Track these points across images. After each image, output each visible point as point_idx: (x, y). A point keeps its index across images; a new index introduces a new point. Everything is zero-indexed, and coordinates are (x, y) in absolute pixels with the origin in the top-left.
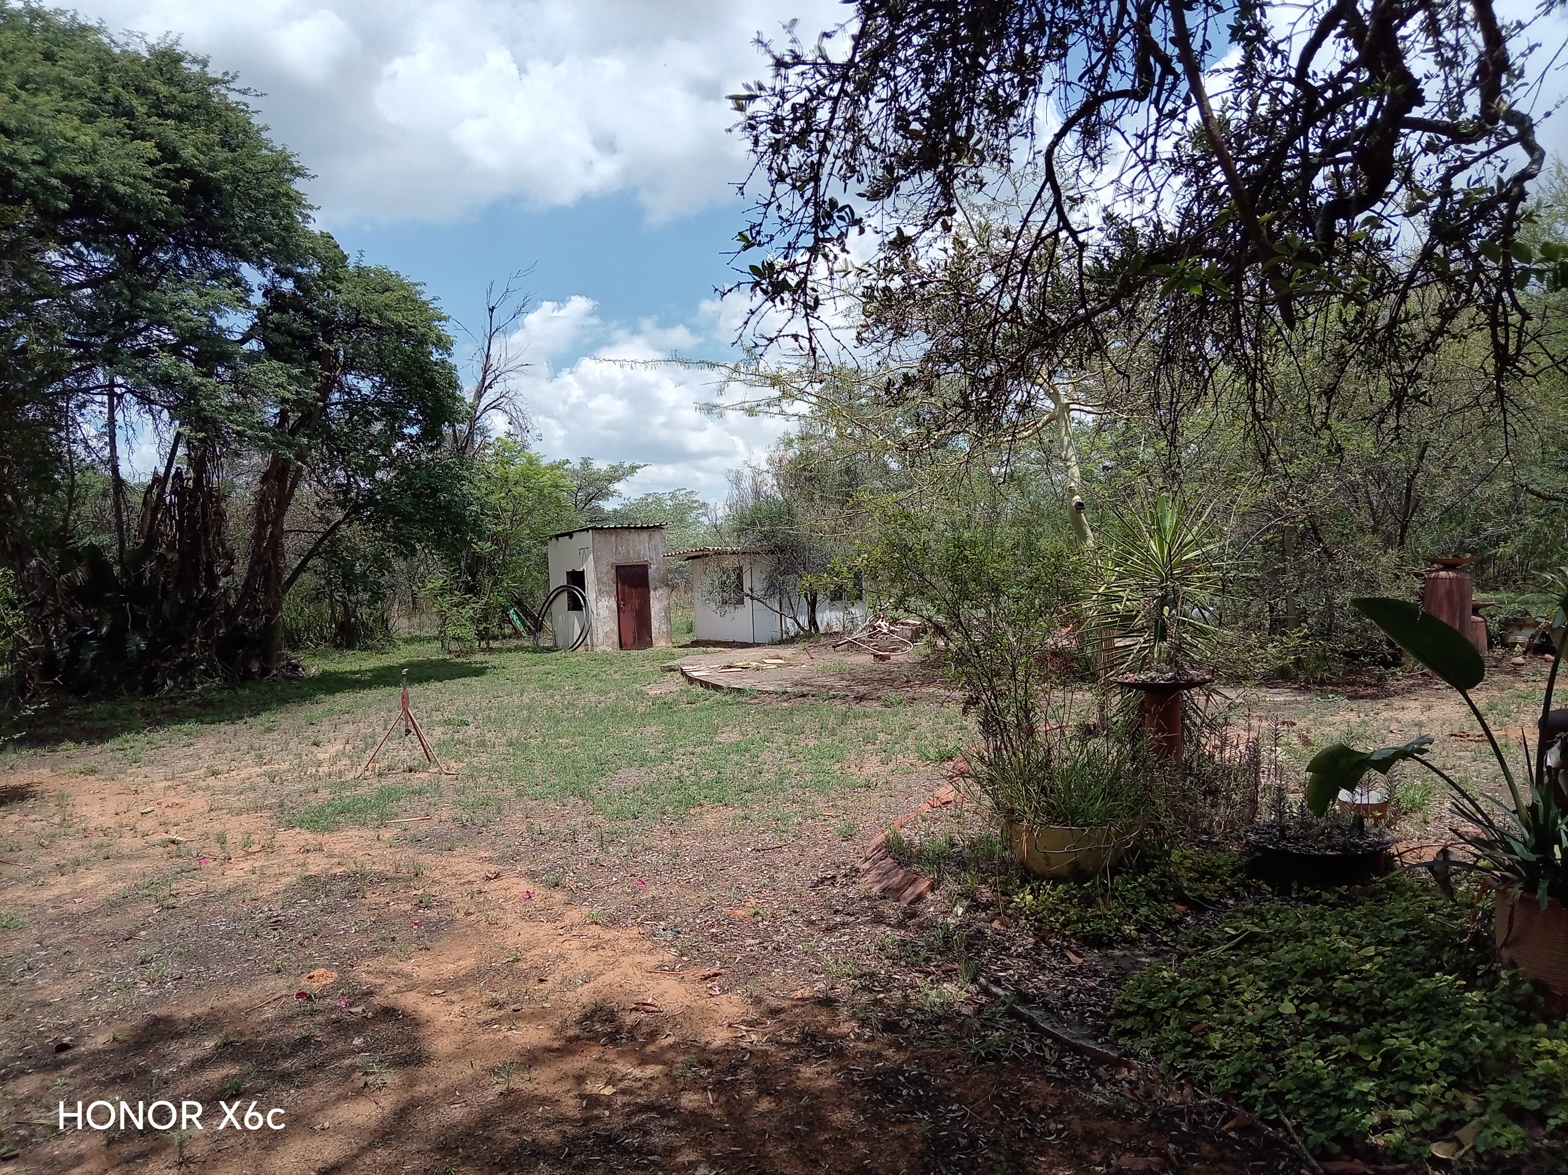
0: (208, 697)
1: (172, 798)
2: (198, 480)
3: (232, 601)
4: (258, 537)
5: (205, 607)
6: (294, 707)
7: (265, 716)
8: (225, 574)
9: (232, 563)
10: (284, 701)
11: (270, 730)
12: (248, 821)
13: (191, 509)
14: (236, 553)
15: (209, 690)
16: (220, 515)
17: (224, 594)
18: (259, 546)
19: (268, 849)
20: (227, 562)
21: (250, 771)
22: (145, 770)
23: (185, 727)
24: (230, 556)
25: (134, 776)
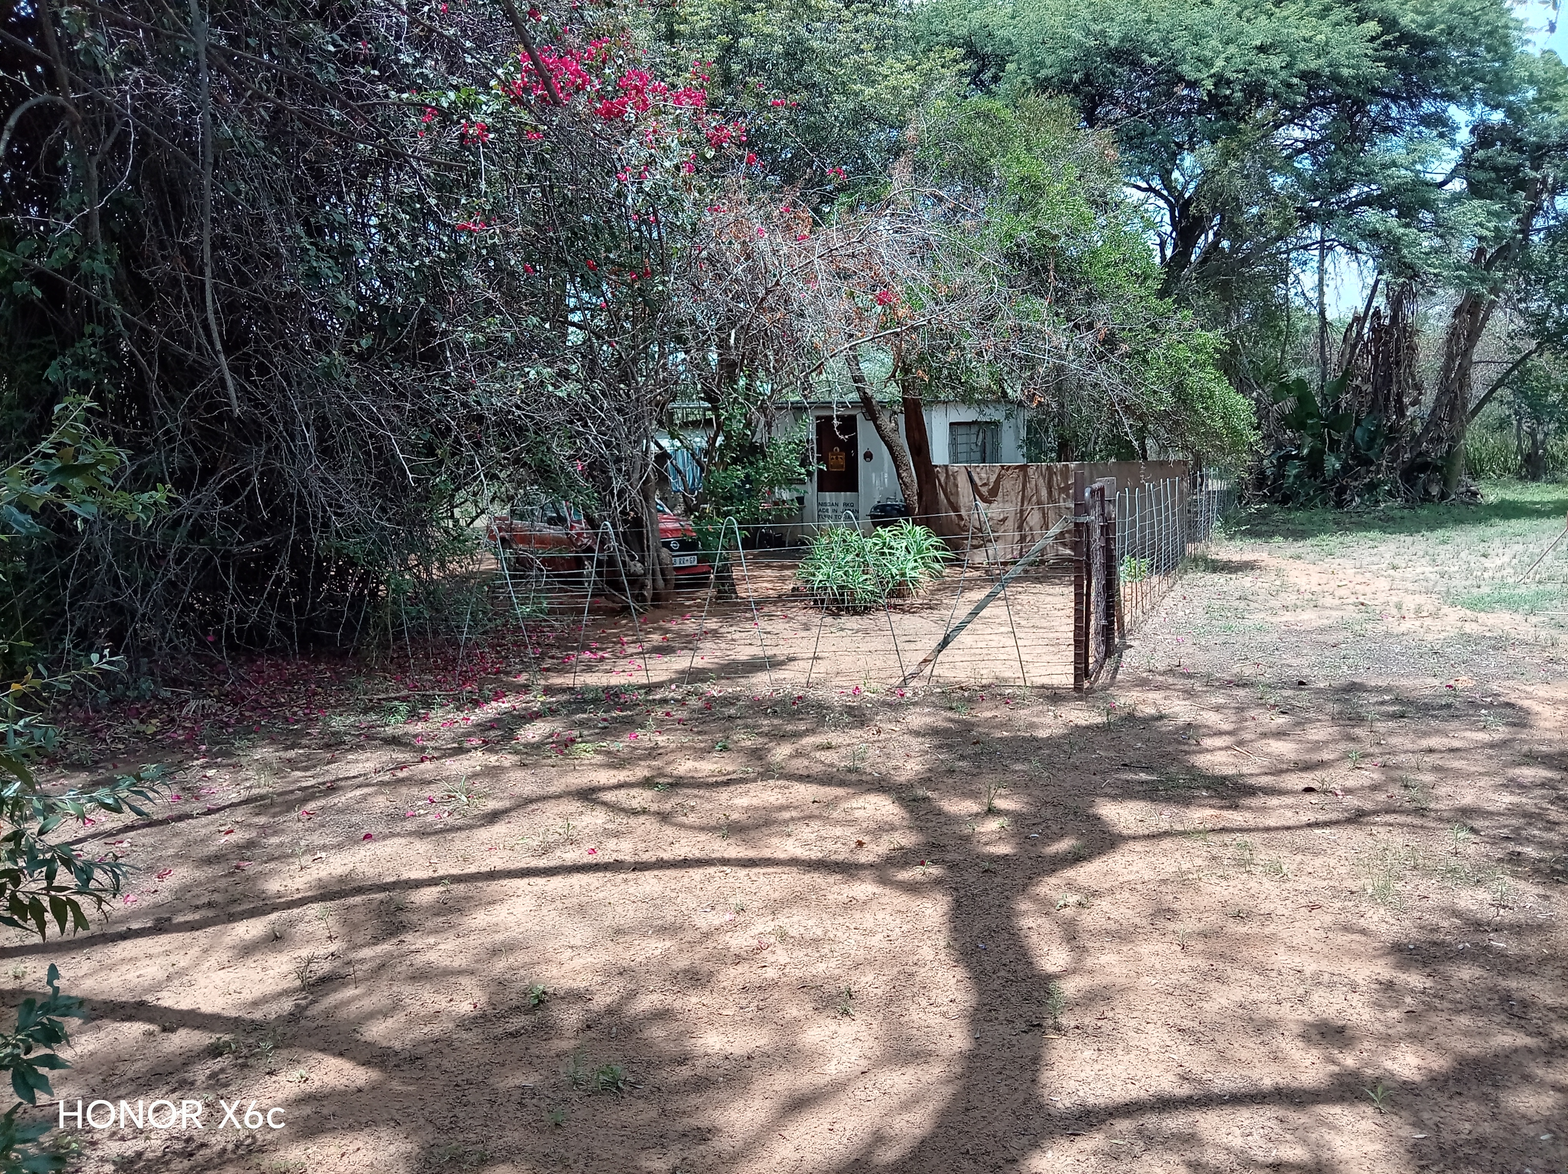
0: (1391, 514)
1: (1359, 578)
2: (1394, 319)
3: (1418, 429)
4: (1447, 369)
5: (1393, 434)
6: (1468, 527)
7: (1439, 533)
8: (1413, 404)
9: (1420, 394)
10: (1459, 521)
11: (1444, 542)
12: (1420, 599)
13: (1385, 344)
14: (1425, 385)
15: (1392, 509)
16: (1413, 348)
17: (1411, 423)
18: (1447, 379)
19: (1435, 615)
20: (1416, 393)
21: (1424, 568)
22: (1338, 561)
23: (1372, 535)
24: (1418, 387)
25: (1330, 563)
